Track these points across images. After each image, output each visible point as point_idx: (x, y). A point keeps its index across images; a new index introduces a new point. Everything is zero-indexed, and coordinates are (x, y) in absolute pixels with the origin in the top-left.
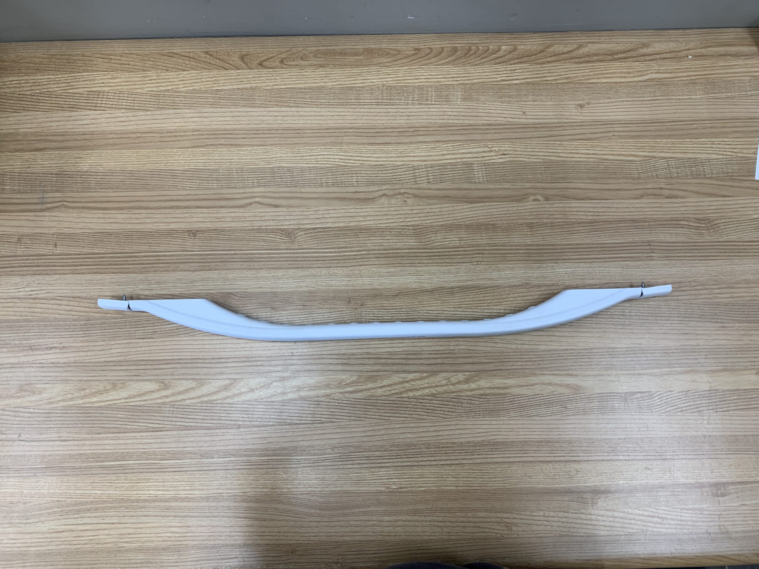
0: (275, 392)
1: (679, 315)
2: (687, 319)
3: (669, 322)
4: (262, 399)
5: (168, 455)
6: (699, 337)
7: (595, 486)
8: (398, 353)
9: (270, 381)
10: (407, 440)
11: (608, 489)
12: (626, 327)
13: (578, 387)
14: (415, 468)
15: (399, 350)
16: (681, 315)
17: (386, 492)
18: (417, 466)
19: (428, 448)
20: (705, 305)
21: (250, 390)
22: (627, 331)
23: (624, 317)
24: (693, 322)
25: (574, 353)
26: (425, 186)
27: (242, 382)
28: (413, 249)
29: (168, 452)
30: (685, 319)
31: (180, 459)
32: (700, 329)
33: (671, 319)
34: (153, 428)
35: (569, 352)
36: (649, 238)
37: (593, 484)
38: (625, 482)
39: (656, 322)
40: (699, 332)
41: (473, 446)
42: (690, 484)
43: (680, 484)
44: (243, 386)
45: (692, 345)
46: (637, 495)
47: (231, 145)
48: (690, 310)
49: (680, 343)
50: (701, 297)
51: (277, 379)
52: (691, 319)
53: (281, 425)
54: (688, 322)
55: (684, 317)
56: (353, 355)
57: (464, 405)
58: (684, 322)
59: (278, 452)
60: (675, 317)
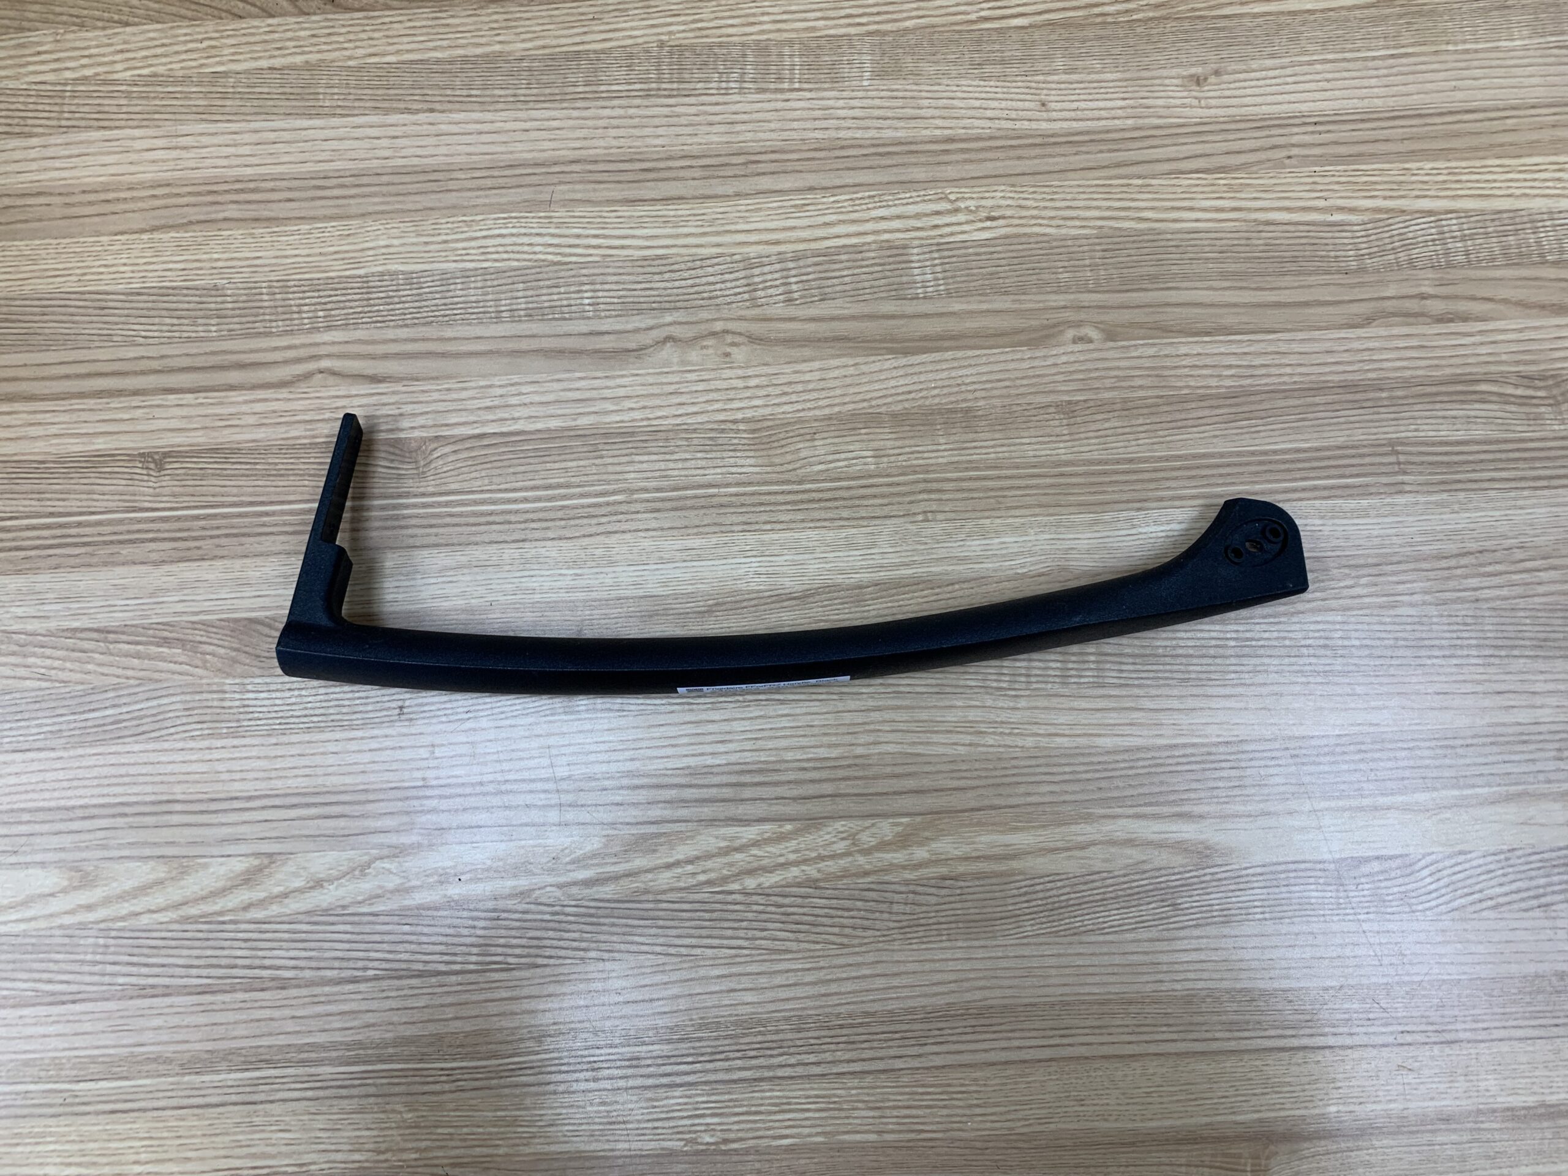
0: (380, 887)
1: (1482, 642)
2: (1503, 653)
3: (1455, 661)
4: (344, 907)
5: (94, 1068)
6: (1538, 700)
7: (1260, 1120)
8: (715, 770)
9: (366, 858)
10: (742, 1010)
11: (1296, 1129)
12: (1336, 679)
13: (1207, 848)
14: (765, 1086)
15: (718, 762)
16: (1487, 642)
17: (686, 1154)
18: (771, 1079)
19: (799, 1031)
20: (1551, 610)
21: (311, 884)
22: (1339, 690)
23: (1329, 653)
24: (1522, 661)
25: (1193, 755)
26: (779, 310)
27: (290, 863)
28: (750, 484)
29: (93, 1059)
30: (1497, 653)
31: (126, 1078)
32: (1542, 677)
33: (1459, 652)
34: (53, 994)
35: (1181, 752)
36: (1391, 432)
37: (1256, 1116)
38: (1341, 1108)
39: (1419, 661)
40: (1538, 687)
41: (922, 1021)
42: (1524, 1108)
43: (1494, 1111)
44: (296, 875)
45: (1519, 724)
46: (1377, 1143)
47: (257, 220)
48: (1511, 628)
49: (1487, 720)
50: (1541, 589)
51: (386, 852)
52: (1516, 652)
53: (399, 978)
54: (1506, 661)
55: (1496, 647)
56: (590, 779)
57: (896, 908)
58: (1497, 661)
59: (391, 1050)
60: (1469, 646)
